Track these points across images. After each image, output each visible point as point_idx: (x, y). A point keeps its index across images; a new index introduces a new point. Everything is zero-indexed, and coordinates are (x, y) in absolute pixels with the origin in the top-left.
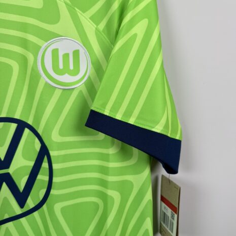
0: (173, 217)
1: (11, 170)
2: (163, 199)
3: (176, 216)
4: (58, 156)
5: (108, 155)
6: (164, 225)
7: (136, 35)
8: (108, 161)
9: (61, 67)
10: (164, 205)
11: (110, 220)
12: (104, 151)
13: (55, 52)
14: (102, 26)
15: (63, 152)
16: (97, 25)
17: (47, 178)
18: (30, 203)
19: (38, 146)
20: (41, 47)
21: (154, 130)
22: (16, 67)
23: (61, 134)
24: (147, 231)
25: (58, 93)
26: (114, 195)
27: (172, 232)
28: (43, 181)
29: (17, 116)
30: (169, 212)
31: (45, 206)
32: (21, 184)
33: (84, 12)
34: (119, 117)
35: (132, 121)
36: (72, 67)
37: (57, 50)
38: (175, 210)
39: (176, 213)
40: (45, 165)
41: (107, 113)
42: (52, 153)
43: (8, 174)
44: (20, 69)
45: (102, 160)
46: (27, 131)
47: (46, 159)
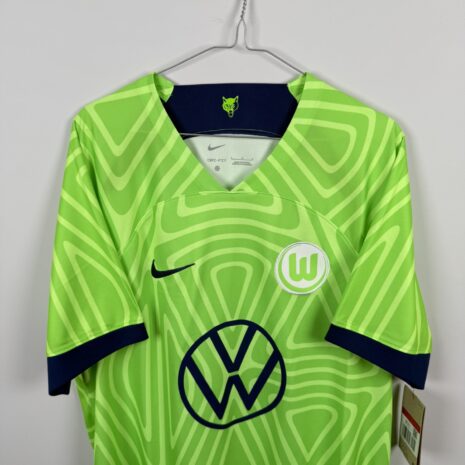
0: (415, 435)
1: (240, 372)
2: (404, 411)
3: (418, 435)
4: (292, 364)
5: (345, 366)
6: (405, 441)
7: (384, 244)
8: (346, 372)
9: (298, 272)
10: (405, 418)
11: (345, 432)
12: (341, 360)
13: (293, 257)
14: (344, 228)
15: (296, 360)
16: (338, 226)
17: (278, 384)
18: (258, 406)
19: (270, 350)
20: (278, 254)
21: (401, 350)
22: (249, 269)
23: (296, 341)
24: (384, 445)
25: (293, 300)
26: (351, 407)
27: (414, 449)
28: (273, 386)
29: (249, 318)
30: (411, 428)
31: (274, 411)
32: (249, 386)
33: (325, 214)
34: (361, 331)
35: (376, 337)
36: (308, 271)
37: (294, 255)
38: (419, 428)
39: (419, 430)
40: (277, 370)
41: (348, 327)
42: (286, 361)
43: (237, 376)
44: (254, 272)
45: (340, 369)
46: (258, 334)
47: (278, 364)
